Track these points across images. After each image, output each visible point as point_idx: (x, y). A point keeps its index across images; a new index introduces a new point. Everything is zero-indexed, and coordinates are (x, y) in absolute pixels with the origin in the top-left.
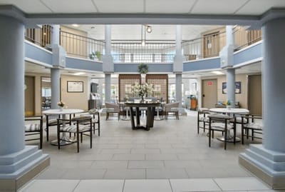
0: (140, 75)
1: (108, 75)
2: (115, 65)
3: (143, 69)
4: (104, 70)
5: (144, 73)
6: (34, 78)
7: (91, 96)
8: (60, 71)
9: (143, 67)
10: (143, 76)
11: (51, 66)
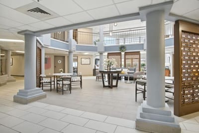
0: (121, 53)
1: (101, 54)
2: (105, 47)
3: (123, 49)
4: (98, 51)
5: (123, 51)
6: (64, 57)
7: (95, 67)
8: (73, 53)
9: (122, 48)
10: (123, 53)
11: (68, 51)
